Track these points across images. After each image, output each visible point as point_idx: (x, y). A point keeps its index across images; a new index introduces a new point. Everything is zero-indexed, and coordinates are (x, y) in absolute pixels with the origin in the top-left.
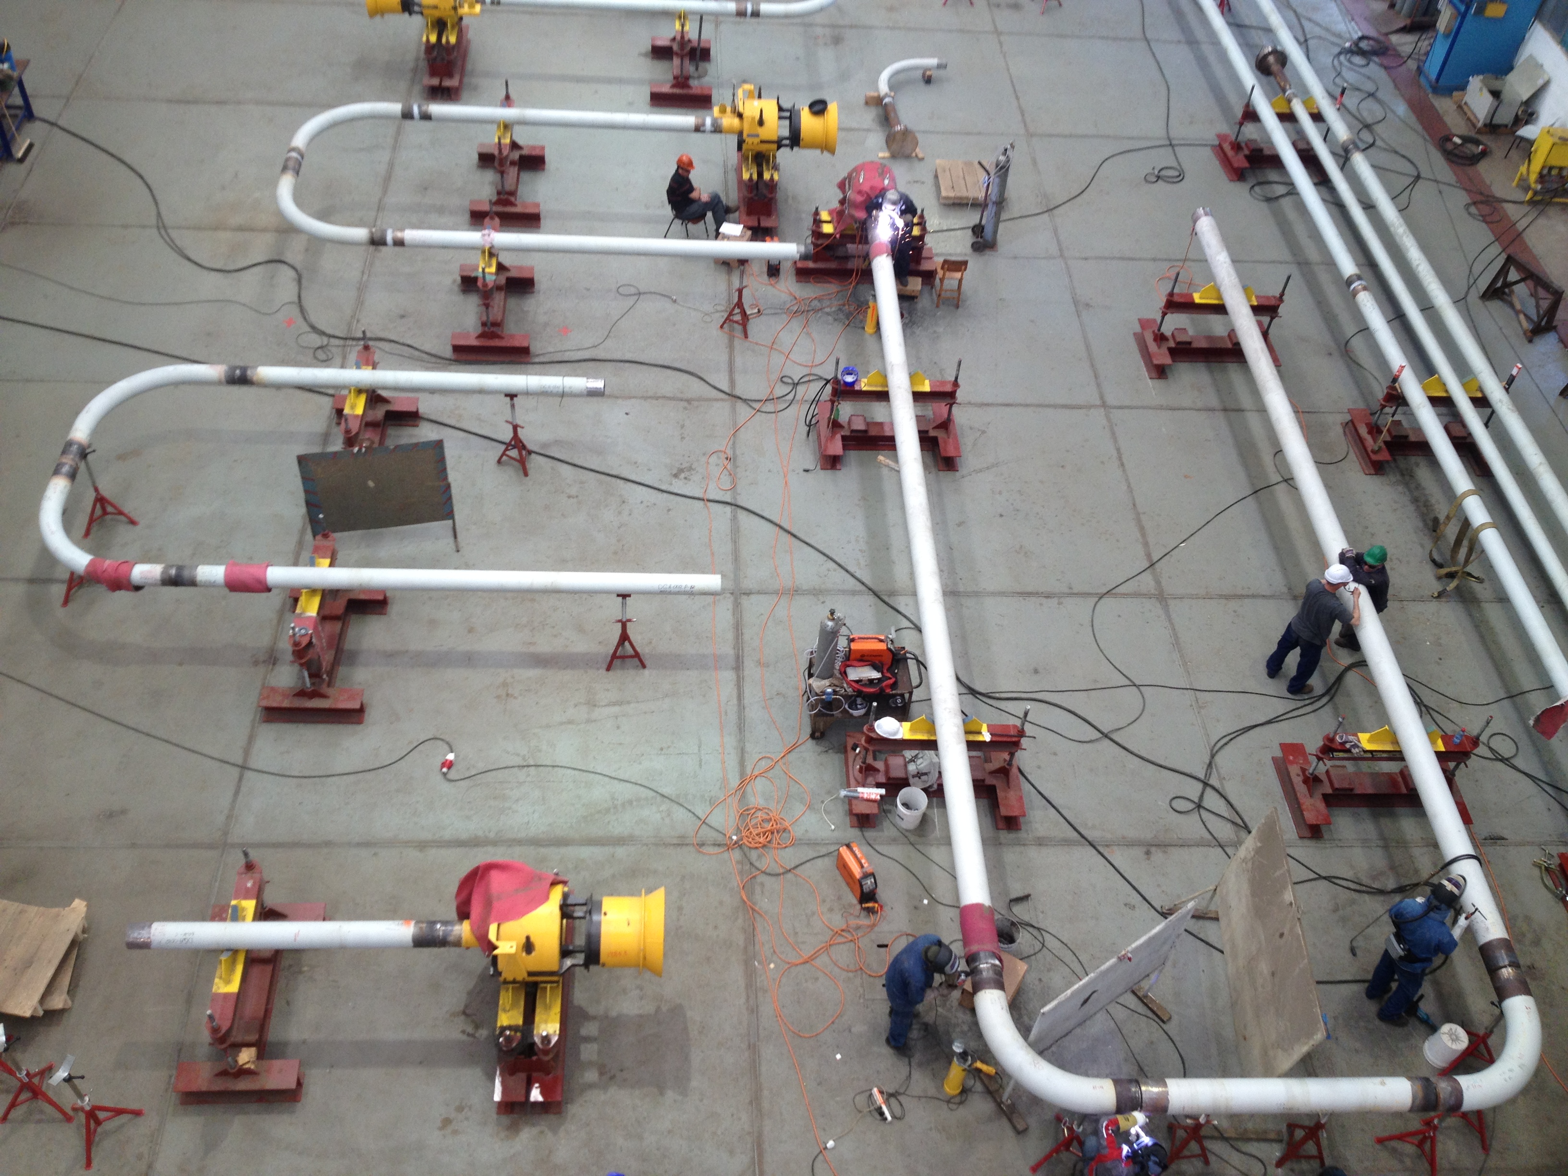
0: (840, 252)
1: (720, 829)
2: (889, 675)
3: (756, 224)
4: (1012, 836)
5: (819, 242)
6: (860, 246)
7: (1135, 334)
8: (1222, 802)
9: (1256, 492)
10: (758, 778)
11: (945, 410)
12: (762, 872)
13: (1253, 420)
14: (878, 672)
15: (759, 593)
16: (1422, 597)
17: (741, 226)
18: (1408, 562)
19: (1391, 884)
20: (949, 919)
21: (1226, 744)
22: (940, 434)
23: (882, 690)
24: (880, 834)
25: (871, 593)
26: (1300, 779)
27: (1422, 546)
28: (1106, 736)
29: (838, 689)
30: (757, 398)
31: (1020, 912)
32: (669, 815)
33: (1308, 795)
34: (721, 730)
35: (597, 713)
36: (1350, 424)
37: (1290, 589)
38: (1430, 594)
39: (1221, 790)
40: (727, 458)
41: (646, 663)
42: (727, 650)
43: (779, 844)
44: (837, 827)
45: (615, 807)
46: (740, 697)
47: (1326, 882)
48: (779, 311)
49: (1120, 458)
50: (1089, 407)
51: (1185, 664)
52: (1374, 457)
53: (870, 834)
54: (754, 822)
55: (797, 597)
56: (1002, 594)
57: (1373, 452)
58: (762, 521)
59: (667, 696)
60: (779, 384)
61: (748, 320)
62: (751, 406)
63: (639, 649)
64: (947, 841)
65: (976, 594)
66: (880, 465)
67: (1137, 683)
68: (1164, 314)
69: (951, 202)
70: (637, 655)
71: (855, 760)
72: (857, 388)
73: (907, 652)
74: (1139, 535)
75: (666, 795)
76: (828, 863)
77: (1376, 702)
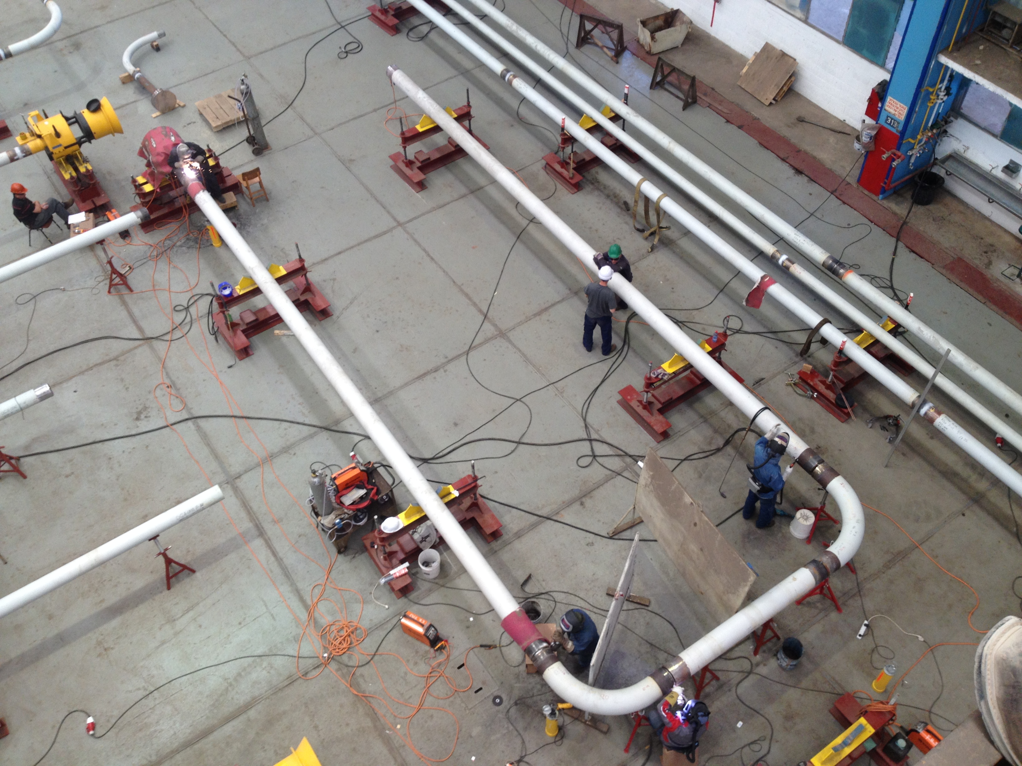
0: (166, 200)
1: (313, 655)
2: (370, 487)
3: (93, 206)
4: (500, 542)
5: (147, 200)
6: (178, 189)
7: (391, 167)
8: (605, 446)
9: (518, 238)
10: (319, 603)
11: (303, 280)
12: (358, 667)
13: (492, 191)
14: (363, 489)
15: (246, 472)
16: (643, 255)
17: (83, 214)
18: (625, 238)
19: (720, 442)
20: (491, 622)
21: (588, 408)
22: (307, 296)
23: (372, 500)
24: (419, 592)
25: (323, 430)
26: (641, 407)
27: (626, 223)
28: (519, 443)
29: (343, 516)
30: (165, 332)
31: (531, 589)
32: (272, 667)
33: (650, 415)
34: (274, 583)
35: (180, 624)
36: (547, 166)
37: (570, 289)
38: (646, 251)
39: (600, 439)
40: (168, 387)
41: (194, 567)
42: (247, 525)
43: (357, 641)
44: (390, 605)
45: (231, 685)
46: (274, 554)
47: (686, 462)
48: (145, 260)
49: (429, 255)
50: (390, 230)
51: (538, 370)
52: (573, 182)
53: (413, 595)
54: (333, 636)
55: (275, 460)
56: (406, 384)
57: (571, 178)
58: (220, 419)
59: (222, 583)
60: (175, 314)
61: (125, 277)
62: (163, 340)
63: (182, 562)
64: (463, 570)
65: (391, 393)
66: (278, 337)
67: (518, 398)
68: (405, 148)
69: (222, 128)
70: (184, 567)
71: (377, 554)
72: (235, 295)
73: (374, 464)
74: (468, 301)
75: (262, 654)
76: (397, 633)
77: (653, 335)
